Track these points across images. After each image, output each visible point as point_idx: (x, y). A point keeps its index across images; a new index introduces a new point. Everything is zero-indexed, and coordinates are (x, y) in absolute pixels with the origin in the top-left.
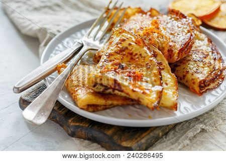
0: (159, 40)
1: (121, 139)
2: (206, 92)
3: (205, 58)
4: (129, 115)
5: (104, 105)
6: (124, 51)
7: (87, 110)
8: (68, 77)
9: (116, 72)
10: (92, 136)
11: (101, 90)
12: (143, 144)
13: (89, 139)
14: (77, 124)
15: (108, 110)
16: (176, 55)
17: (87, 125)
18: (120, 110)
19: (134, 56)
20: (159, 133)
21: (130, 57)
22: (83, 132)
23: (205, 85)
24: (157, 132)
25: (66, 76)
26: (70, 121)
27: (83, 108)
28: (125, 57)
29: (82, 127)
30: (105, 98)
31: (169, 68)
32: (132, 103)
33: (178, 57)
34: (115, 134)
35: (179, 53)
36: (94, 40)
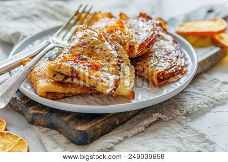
0: (122, 36)
1: (76, 125)
2: (165, 84)
3: (168, 55)
4: (87, 103)
5: (63, 93)
6: (85, 44)
7: (46, 97)
8: (31, 69)
9: (75, 62)
10: (51, 123)
11: (61, 79)
12: (98, 129)
13: (47, 126)
14: (37, 112)
15: (67, 99)
16: (136, 49)
17: (46, 113)
18: (78, 98)
19: (95, 49)
20: (116, 121)
21: (90, 50)
22: (42, 120)
23: (164, 77)
24: (114, 120)
25: (30, 68)
26: (30, 109)
27: (42, 95)
28: (85, 50)
29: (42, 114)
30: (63, 86)
31: (129, 61)
32: (90, 92)
33: (139, 51)
34: (71, 119)
35: (139, 48)
36: (63, 40)
